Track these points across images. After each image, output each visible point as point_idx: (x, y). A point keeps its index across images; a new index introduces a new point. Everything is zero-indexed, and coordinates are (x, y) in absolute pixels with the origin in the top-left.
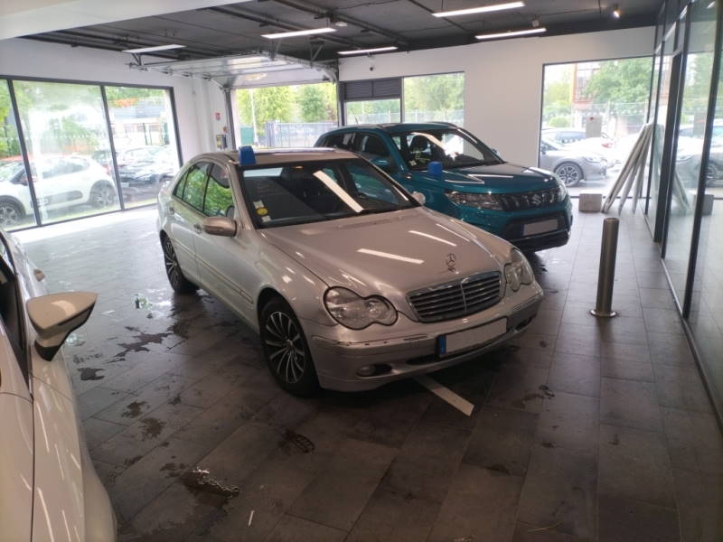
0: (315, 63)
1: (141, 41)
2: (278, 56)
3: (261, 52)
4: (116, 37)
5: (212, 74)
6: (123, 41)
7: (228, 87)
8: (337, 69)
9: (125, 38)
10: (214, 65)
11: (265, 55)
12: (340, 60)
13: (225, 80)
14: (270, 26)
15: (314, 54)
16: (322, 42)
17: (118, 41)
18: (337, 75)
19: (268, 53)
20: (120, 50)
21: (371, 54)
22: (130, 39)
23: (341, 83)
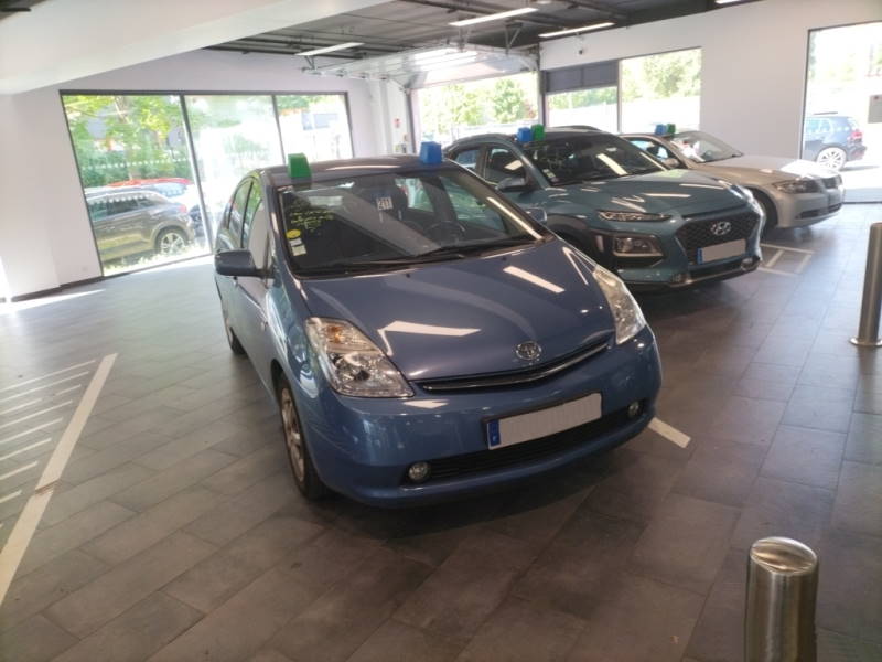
0: (511, 51)
1: (316, 41)
2: (467, 45)
3: (448, 42)
4: (289, 39)
5: (392, 73)
6: (296, 43)
7: (409, 88)
8: (539, 56)
9: (298, 40)
10: (393, 62)
11: (453, 47)
12: (542, 44)
13: (405, 79)
14: (460, 12)
15: (510, 40)
16: (521, 25)
17: (290, 44)
18: (538, 62)
19: (455, 44)
20: (293, 53)
21: (581, 33)
22: (304, 40)
23: (543, 71)
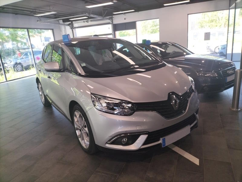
0: (104, 17)
2: (91, 15)
3: (85, 13)
7: (73, 28)
8: (112, 20)
9: (35, 11)
12: (113, 16)
13: (72, 25)
15: (104, 14)
16: (107, 10)
17: (32, 12)
19: (88, 14)
20: (33, 15)
21: (124, 13)
23: (114, 24)
